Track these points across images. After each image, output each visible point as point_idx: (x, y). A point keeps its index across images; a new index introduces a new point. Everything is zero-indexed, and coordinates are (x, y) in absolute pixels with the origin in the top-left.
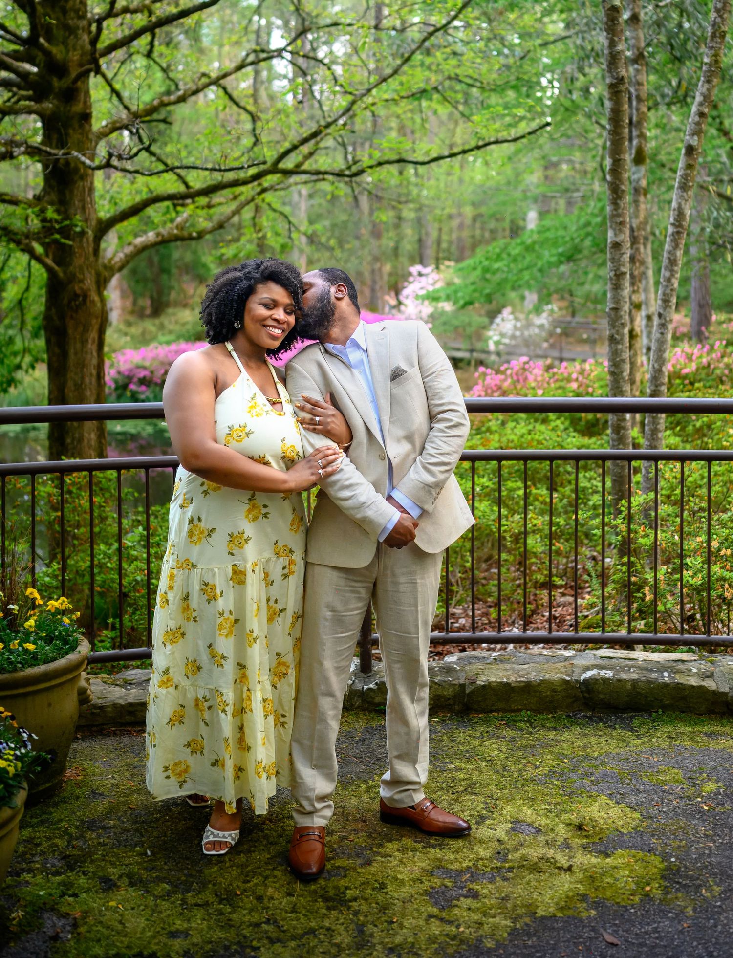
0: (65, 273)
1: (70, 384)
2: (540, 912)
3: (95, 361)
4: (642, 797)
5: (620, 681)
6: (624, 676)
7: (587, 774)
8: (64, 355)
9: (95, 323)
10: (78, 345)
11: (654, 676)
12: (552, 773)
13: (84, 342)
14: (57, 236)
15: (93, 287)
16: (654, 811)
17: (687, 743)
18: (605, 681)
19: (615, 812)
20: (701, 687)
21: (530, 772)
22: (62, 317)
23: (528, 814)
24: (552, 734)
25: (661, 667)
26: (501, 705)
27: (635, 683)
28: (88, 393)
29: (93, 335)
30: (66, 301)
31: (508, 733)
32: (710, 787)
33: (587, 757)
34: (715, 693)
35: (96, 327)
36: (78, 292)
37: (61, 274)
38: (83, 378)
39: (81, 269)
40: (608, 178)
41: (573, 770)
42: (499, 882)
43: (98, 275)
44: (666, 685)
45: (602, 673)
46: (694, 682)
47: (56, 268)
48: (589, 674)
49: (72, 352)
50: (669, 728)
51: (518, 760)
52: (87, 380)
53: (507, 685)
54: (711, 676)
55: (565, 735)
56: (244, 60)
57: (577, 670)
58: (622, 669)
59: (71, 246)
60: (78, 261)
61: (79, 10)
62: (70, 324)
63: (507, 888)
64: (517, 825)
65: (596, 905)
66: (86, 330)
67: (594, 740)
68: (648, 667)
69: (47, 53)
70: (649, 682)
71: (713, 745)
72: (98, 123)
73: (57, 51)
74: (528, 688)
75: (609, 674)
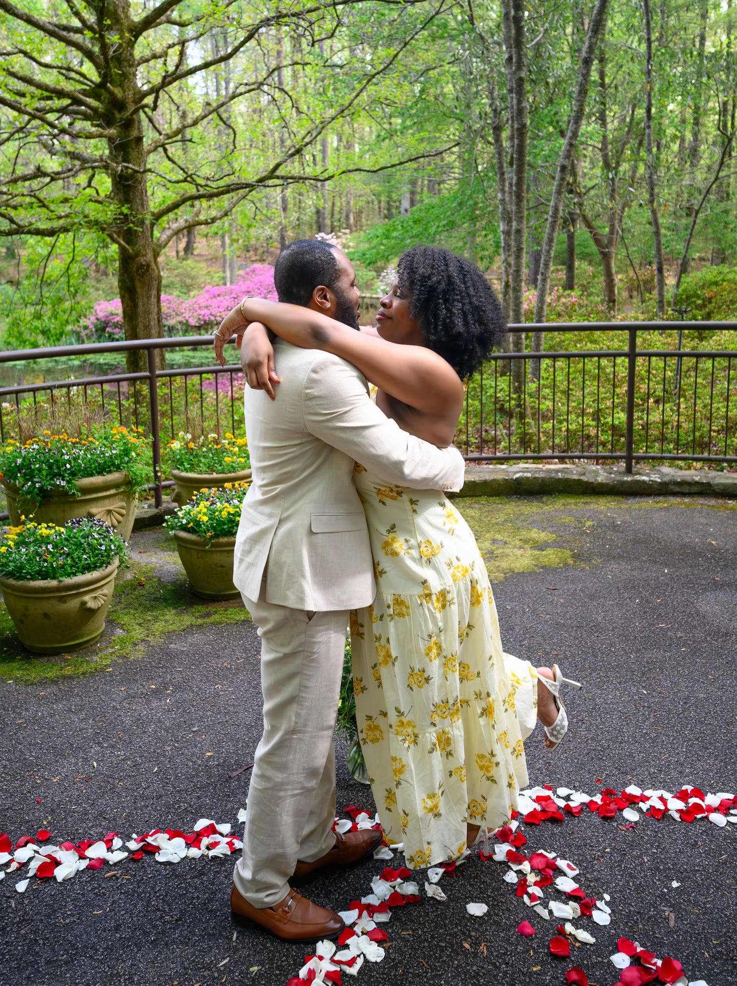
0: (133, 250)
1: (141, 326)
2: (516, 571)
3: (156, 310)
4: (555, 529)
5: (535, 478)
6: (537, 475)
7: (523, 521)
8: (135, 306)
9: (155, 283)
10: (145, 299)
11: (553, 475)
12: (506, 521)
13: (149, 297)
14: (131, 225)
15: (152, 259)
16: (563, 534)
17: (573, 507)
18: (527, 478)
19: (543, 535)
20: (579, 480)
21: (494, 521)
22: (132, 280)
23: (498, 537)
24: (500, 506)
25: (557, 471)
26: (471, 493)
27: (543, 479)
28: (153, 332)
29: (154, 292)
30: (135, 269)
31: (477, 506)
32: (589, 523)
33: (522, 514)
34: (586, 482)
35: (156, 286)
36: (144, 263)
37: (131, 251)
38: (149, 321)
39: (144, 246)
40: (514, 188)
41: (517, 519)
42: (493, 562)
43: (154, 251)
44: (560, 479)
45: (526, 475)
46: (575, 477)
47: (127, 247)
48: (518, 475)
49: (140, 304)
50: (562, 501)
51: (487, 517)
52: (152, 323)
53: (474, 482)
54: (584, 474)
55: (507, 506)
56: (234, 93)
57: (511, 474)
58: (536, 472)
59: (136, 231)
60: (141, 242)
61: (130, 60)
62: (138, 284)
63: (497, 564)
64: (494, 541)
65: (542, 567)
66: (149, 289)
67: (524, 508)
68: (549, 471)
69: (112, 94)
70: (551, 478)
71: (587, 507)
72: (147, 142)
73: (118, 92)
74: (485, 483)
75: (529, 475)
